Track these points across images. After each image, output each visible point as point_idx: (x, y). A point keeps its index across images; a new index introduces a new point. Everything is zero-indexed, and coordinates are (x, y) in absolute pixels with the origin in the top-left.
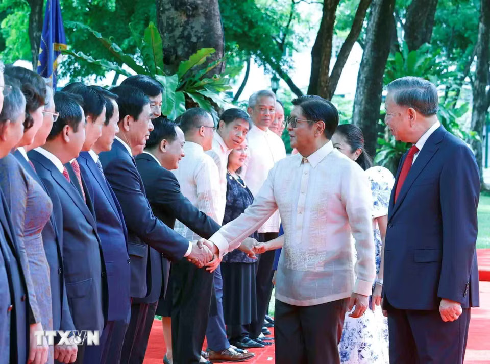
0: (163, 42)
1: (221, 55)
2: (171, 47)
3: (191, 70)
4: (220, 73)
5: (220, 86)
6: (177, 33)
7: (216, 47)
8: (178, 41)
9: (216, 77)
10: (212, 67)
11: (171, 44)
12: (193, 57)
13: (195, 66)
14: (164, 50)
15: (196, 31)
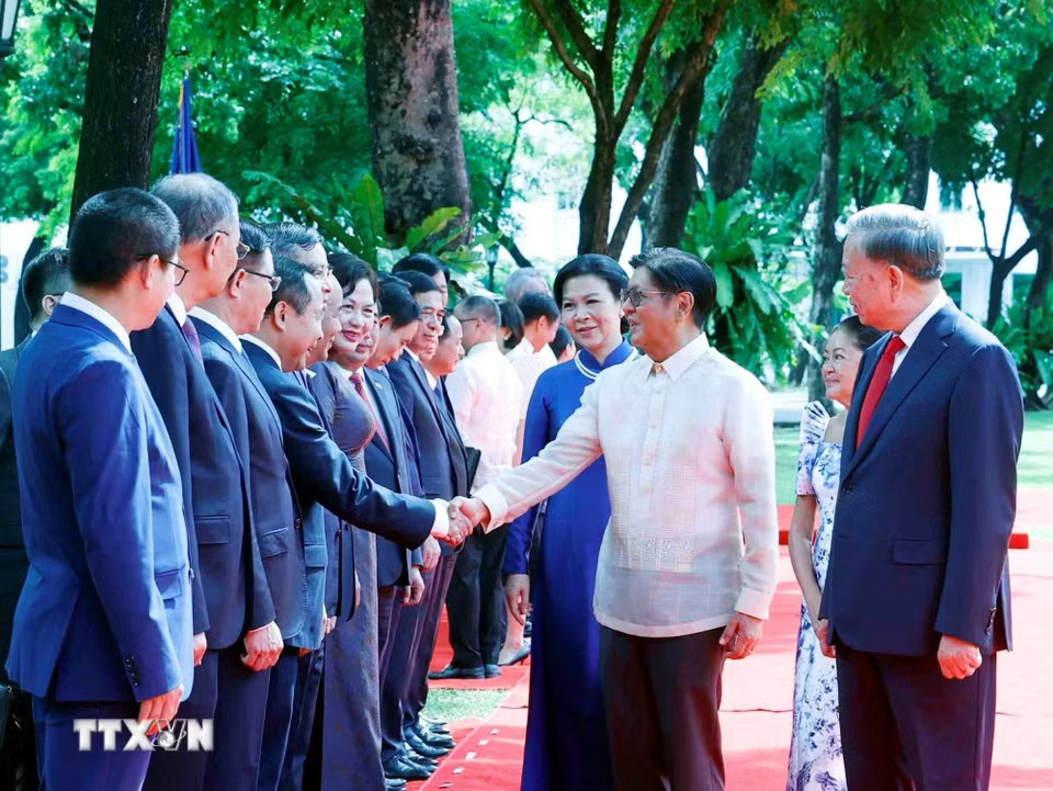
0: (384, 200)
1: (467, 218)
2: (394, 208)
3: (424, 241)
4: (467, 243)
5: (467, 263)
6: (403, 186)
7: (461, 205)
8: (405, 198)
9: (461, 250)
10: (455, 236)
11: (395, 203)
12: (428, 221)
13: (432, 233)
14: (386, 212)
15: (431, 184)
